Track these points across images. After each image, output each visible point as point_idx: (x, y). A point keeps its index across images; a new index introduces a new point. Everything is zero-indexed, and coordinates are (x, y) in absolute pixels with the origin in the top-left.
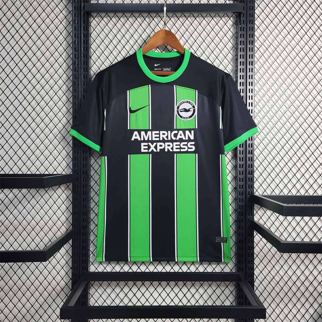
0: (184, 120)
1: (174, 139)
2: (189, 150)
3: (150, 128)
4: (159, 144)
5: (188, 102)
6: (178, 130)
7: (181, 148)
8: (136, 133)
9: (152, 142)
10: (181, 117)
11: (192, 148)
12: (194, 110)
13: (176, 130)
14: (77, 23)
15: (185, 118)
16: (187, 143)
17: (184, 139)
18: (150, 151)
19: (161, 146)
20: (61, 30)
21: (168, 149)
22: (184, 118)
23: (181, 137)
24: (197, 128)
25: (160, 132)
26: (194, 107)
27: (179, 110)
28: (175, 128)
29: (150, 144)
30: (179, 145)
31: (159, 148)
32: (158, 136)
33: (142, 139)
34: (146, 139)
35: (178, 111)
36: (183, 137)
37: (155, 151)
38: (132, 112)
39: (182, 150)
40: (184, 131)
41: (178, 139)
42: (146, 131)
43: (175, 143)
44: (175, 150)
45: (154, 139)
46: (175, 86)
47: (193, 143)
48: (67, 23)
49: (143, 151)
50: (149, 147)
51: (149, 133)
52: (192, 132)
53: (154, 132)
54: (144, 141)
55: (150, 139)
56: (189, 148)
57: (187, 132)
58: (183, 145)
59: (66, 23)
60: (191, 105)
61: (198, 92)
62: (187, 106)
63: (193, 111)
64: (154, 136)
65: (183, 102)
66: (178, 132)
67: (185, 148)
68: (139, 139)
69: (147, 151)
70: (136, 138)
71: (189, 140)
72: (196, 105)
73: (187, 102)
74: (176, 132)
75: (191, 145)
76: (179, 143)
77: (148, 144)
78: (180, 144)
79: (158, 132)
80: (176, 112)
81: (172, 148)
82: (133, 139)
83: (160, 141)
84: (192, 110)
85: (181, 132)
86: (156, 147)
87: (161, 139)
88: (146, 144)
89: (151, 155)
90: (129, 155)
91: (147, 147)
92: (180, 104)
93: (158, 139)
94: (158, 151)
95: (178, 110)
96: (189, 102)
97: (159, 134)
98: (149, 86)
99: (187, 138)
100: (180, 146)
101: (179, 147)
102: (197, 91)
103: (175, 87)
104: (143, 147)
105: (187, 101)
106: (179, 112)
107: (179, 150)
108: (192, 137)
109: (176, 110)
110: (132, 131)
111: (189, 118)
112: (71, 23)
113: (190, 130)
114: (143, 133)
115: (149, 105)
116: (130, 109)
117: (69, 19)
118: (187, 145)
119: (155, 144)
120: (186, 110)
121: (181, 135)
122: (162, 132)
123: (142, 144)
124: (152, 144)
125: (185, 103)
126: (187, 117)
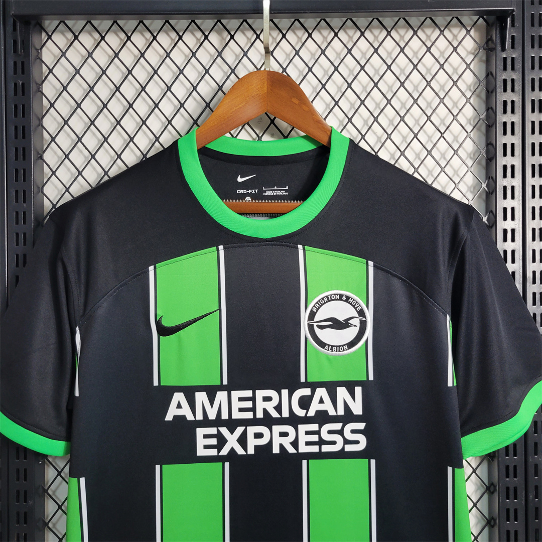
0: (330, 352)
1: (300, 413)
2: (349, 448)
3: (225, 382)
4: (252, 430)
5: (344, 298)
6: (314, 386)
7: (321, 442)
8: (179, 397)
9: (232, 425)
10: (322, 344)
11: (357, 442)
12: (363, 325)
13: (306, 385)
15: (334, 348)
16: (341, 424)
17: (332, 412)
18: (225, 451)
19: (259, 436)
21: (281, 446)
22: (332, 346)
23: (322, 407)
24: (371, 378)
25: (254, 394)
26: (361, 313)
27: (315, 325)
28: (303, 380)
29: (224, 431)
30: (318, 433)
31: (252, 443)
32: (249, 404)
33: (199, 417)
34: (212, 416)
35: (311, 328)
36: (328, 406)
37: (240, 451)
38: (164, 331)
39: (326, 448)
40: (331, 387)
41: (311, 413)
42: (211, 392)
43: (303, 428)
44: (303, 448)
45: (236, 415)
46: (300, 247)
47: (361, 426)
49: (201, 452)
50: (222, 441)
51: (221, 396)
52: (358, 390)
53: (236, 394)
54: (206, 422)
55: (225, 416)
56: (347, 442)
57: (342, 392)
58: (330, 432)
60: (354, 306)
61: (375, 266)
63: (358, 325)
64: (236, 405)
65: (326, 299)
66: (313, 392)
67: (334, 443)
68: (190, 417)
69: (214, 452)
70: (180, 412)
71: (349, 417)
72: (367, 307)
73: (341, 299)
74: (307, 392)
75: (354, 431)
76: (314, 427)
77: (218, 430)
78: (320, 427)
79: (249, 393)
80: (304, 331)
81: (295, 444)
82: (169, 417)
83: (255, 422)
84: (356, 322)
85: (321, 392)
86: (243, 441)
87: (260, 415)
88: (213, 431)
89: (227, 465)
90: (158, 467)
91: (214, 441)
92: (317, 306)
93: (249, 415)
94: (251, 451)
95: (310, 323)
96: (348, 298)
97: (253, 399)
98: (218, 250)
99: (341, 412)
100: (320, 437)
101: (315, 438)
102: (371, 263)
103: (301, 252)
104: (201, 442)
105: (341, 296)
106: (316, 329)
107: (315, 449)
108: (357, 408)
109: (306, 322)
110: (167, 392)
111: (346, 347)
113: (350, 386)
114: (201, 398)
115: (220, 309)
116: (158, 323)
118: (340, 432)
119: (240, 430)
120: (337, 324)
121: (321, 401)
122: (260, 394)
123: (200, 432)
124: (232, 432)
125: (335, 300)
126: (339, 346)
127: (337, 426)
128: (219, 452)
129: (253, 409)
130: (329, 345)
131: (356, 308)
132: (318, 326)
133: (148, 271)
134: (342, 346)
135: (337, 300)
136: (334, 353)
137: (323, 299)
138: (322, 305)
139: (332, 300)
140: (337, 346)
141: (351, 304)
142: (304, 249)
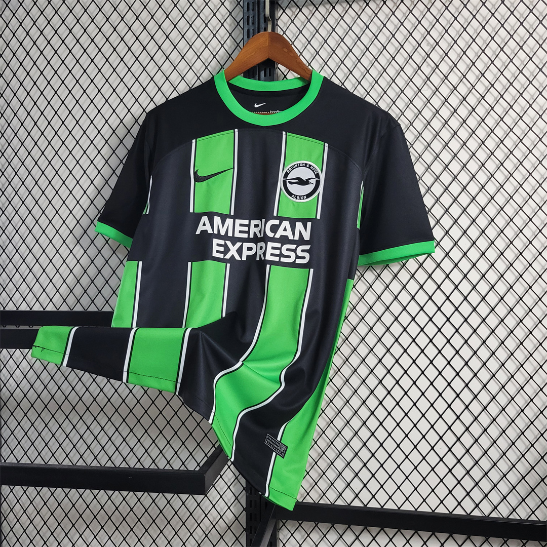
0: (295, 200)
1: (270, 235)
2: (298, 261)
3: (232, 213)
4: (246, 245)
5: (308, 166)
6: (282, 219)
7: (281, 255)
8: (205, 219)
9: (234, 240)
10: (290, 194)
11: (304, 258)
12: (318, 183)
13: (277, 218)
14: (253, 24)
15: (298, 197)
16: (296, 246)
17: (291, 237)
18: (228, 256)
19: (250, 249)
20: (222, 38)
21: (260, 255)
23: (285, 233)
24: (318, 217)
25: (250, 222)
26: (317, 176)
27: (287, 181)
28: (275, 214)
29: (229, 243)
30: (280, 249)
31: (246, 253)
32: (246, 229)
33: (216, 232)
34: (223, 233)
35: (285, 183)
36: (289, 233)
37: (237, 258)
38: (198, 179)
39: (283, 260)
40: (293, 222)
41: (278, 236)
42: (224, 218)
43: (270, 244)
44: (268, 257)
45: (237, 235)
46: (284, 133)
47: (308, 247)
48: (233, 25)
49: (215, 254)
50: (227, 250)
51: (229, 221)
52: (309, 224)
53: (238, 222)
54: (218, 236)
55: (230, 234)
56: (297, 257)
57: (299, 226)
58: (288, 250)
59: (230, 25)
60: (313, 171)
61: (329, 147)
62: (305, 174)
63: (315, 184)
64: (238, 228)
65: (296, 166)
66: (281, 223)
67: (289, 257)
68: (210, 231)
69: (221, 256)
70: (204, 228)
71: (301, 241)
72: (322, 172)
73: (306, 166)
74: (277, 222)
75: (303, 251)
76: (278, 245)
77: (225, 243)
78: (282, 246)
79: (246, 222)
80: (280, 184)
81: (264, 254)
82: (198, 232)
83: (248, 240)
84: (313, 181)
85: (286, 224)
86: (240, 251)
87: (252, 236)
88: (222, 242)
89: (229, 265)
90: (189, 264)
91: (222, 249)
92: (290, 169)
93: (245, 236)
94: (244, 258)
95: (285, 179)
96: (310, 166)
97: (249, 226)
98: (234, 132)
99: (297, 238)
100: (281, 252)
101: (278, 252)
102: (327, 145)
103: (284, 136)
104: (215, 248)
105: (306, 164)
106: (288, 184)
107: (277, 259)
108: (307, 237)
110: (199, 216)
111: (305, 197)
112: (241, 24)
113: (304, 222)
114: (217, 220)
115: (234, 168)
116: (195, 173)
117: (236, 17)
118: (294, 251)
119: (238, 244)
120: (301, 182)
121: (285, 230)
122: (253, 222)
123: (216, 241)
124: (234, 245)
125: (302, 166)
126: (301, 196)
127: (293, 247)
128: (224, 256)
129: (248, 232)
130: (295, 195)
131: (314, 173)
132: (289, 182)
133: (192, 143)
134: (303, 196)
135: (304, 166)
136: (297, 201)
137: (294, 165)
138: (294, 169)
139: (300, 166)
140: (299, 196)
141: (312, 170)
142: (286, 134)
